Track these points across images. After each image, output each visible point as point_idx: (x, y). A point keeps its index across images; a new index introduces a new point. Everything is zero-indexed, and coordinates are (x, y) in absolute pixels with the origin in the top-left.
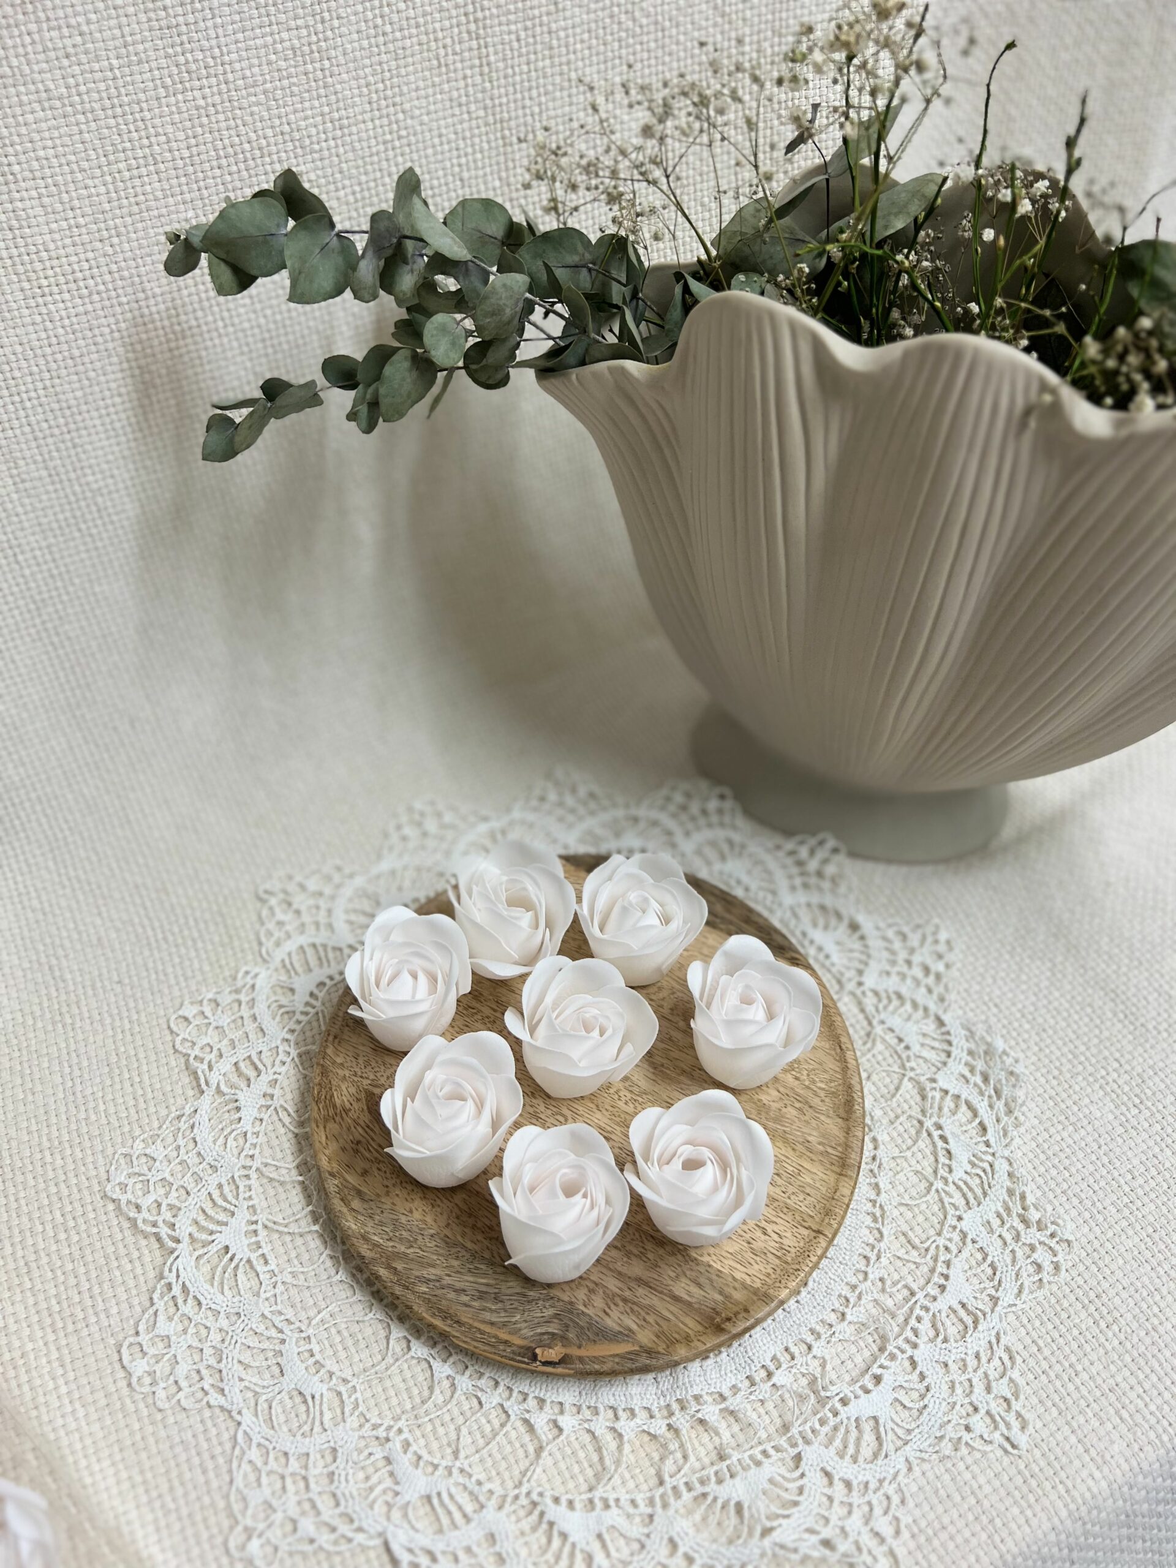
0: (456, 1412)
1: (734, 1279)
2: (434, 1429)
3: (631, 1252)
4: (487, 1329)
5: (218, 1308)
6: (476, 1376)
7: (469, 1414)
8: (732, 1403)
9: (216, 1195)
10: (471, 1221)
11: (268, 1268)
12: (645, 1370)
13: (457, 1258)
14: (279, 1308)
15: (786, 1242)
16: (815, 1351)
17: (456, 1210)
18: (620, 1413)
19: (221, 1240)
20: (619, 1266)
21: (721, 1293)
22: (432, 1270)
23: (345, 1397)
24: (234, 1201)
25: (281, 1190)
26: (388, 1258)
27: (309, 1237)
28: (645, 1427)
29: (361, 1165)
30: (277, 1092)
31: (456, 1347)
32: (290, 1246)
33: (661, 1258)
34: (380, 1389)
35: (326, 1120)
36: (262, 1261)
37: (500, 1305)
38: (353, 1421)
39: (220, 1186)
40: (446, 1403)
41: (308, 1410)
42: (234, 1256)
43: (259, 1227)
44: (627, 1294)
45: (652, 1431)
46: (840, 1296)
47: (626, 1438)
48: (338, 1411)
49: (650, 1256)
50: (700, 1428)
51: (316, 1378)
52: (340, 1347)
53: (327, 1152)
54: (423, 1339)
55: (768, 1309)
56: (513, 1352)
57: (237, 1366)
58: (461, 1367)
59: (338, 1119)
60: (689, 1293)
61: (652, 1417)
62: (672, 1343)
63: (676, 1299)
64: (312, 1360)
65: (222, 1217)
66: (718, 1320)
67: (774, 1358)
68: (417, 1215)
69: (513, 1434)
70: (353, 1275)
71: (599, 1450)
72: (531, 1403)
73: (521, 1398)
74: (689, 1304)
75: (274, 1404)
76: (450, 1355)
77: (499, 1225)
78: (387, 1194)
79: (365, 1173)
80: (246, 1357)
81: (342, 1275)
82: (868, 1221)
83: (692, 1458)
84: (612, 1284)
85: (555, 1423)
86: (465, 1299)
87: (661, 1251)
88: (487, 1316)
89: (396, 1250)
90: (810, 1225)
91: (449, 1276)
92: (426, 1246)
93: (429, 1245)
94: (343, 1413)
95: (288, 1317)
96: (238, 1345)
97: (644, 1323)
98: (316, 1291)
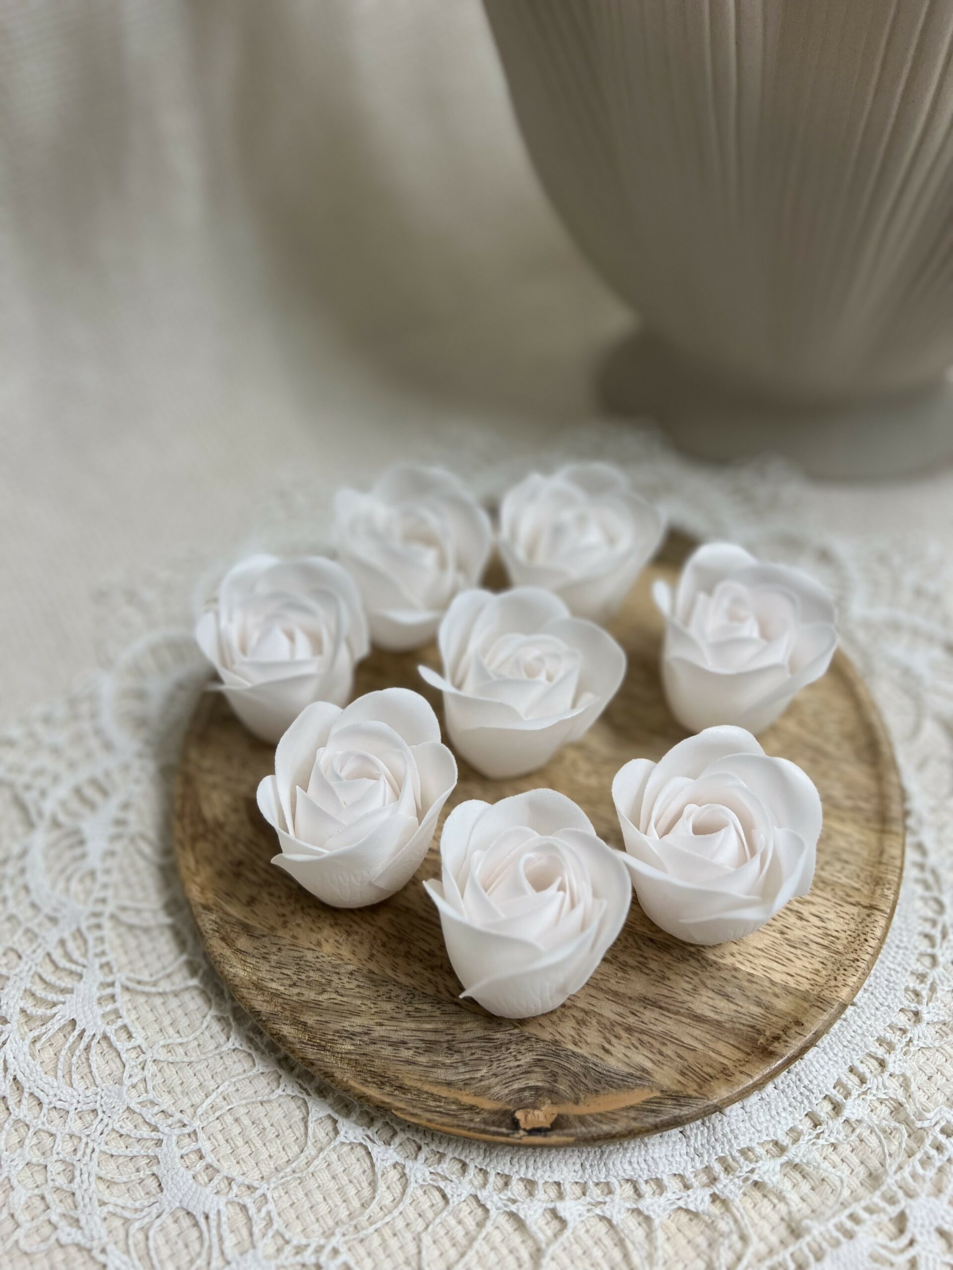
0: (412, 1214)
1: (773, 982)
2: (384, 1244)
3: (626, 964)
4: (444, 1092)
5: (66, 1106)
6: (434, 1159)
7: (430, 1215)
8: (795, 1153)
9: (57, 955)
10: (402, 948)
11: (133, 1043)
13: (389, 999)
14: (151, 1095)
15: (832, 926)
16: (891, 1067)
17: (381, 935)
18: (644, 1188)
19: (64, 1013)
20: (613, 985)
21: (759, 1004)
22: (358, 1021)
23: (252, 1211)
24: (81, 960)
25: (144, 939)
26: (293, 1010)
27: (186, 997)
28: (681, 1203)
29: (245, 891)
30: (132, 816)
31: (400, 1122)
32: (162, 1010)
33: (668, 966)
34: (301, 1194)
35: (194, 839)
36: (124, 1036)
37: (456, 1057)
38: (267, 1246)
39: (62, 943)
40: (397, 1202)
41: (201, 1236)
42: (84, 1031)
43: (118, 990)
44: (631, 1020)
45: (692, 1207)
46: (907, 989)
47: (657, 1222)
48: (245, 1232)
49: (653, 965)
50: (757, 1195)
51: (208, 1190)
52: (240, 1142)
53: (198, 880)
54: (354, 1117)
55: (826, 1017)
56: (485, 1122)
57: (94, 1185)
58: (412, 1148)
59: (210, 836)
60: (715, 1009)
61: (687, 1187)
62: (704, 1080)
63: (699, 1019)
64: (201, 1165)
65: (66, 982)
66: (762, 1040)
67: (838, 1084)
68: (327, 948)
69: (497, 1236)
70: (250, 1040)
71: (621, 1243)
72: (517, 1188)
73: (500, 1182)
74: (718, 1024)
75: (151, 1234)
76: (395, 1133)
79: (251, 901)
80: (110, 1170)
81: (235, 1042)
82: (919, 890)
83: (754, 1239)
84: (608, 1010)
85: (554, 1213)
86: (406, 1054)
87: (667, 958)
88: (441, 1074)
89: (303, 999)
90: (857, 899)
91: (381, 1025)
92: (344, 988)
93: (348, 986)
94: (251, 1235)
95: (164, 1107)
96: (95, 1155)
97: (660, 1058)
98: (201, 1066)
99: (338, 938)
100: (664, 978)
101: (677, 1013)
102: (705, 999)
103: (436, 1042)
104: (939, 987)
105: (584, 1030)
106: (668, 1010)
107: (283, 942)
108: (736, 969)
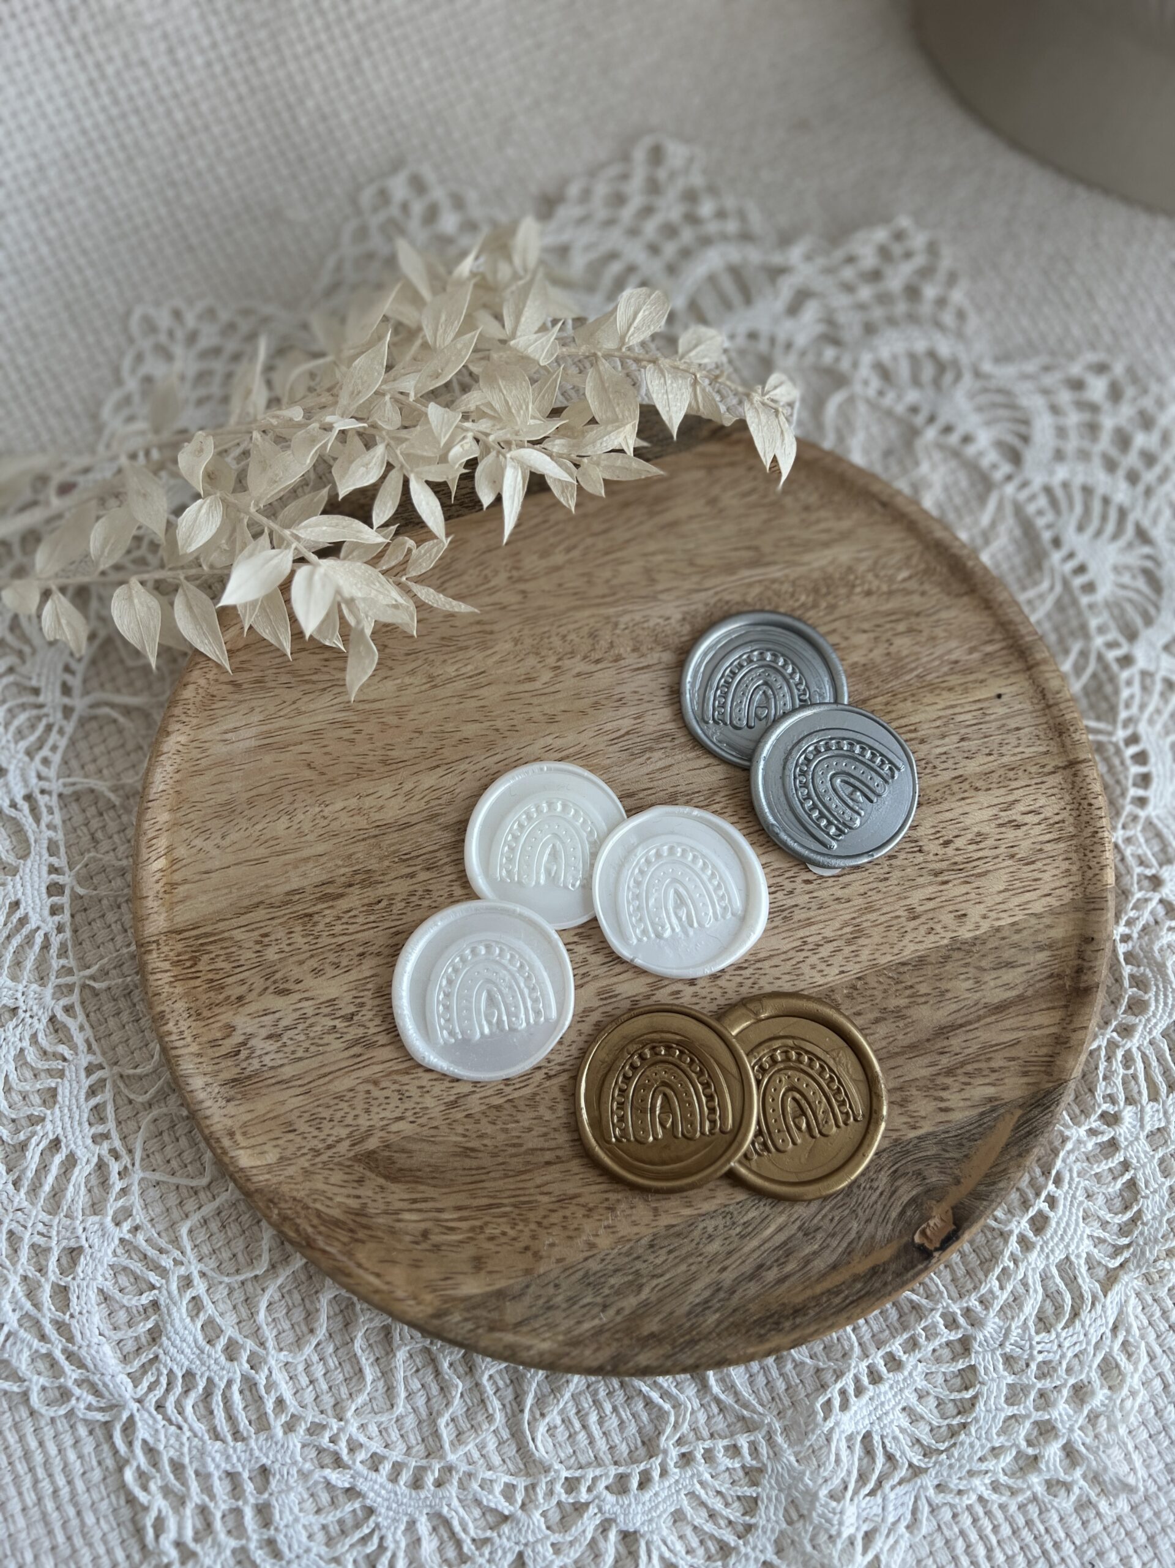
1: (1039, 916)
4: (837, 1279)
13: (710, 1238)
21: (1040, 948)
26: (628, 1332)
29: (459, 1258)
44: (945, 1061)
55: (1107, 915)
60: (1007, 986)
62: (1048, 1065)
63: (1001, 1008)
66: (1068, 983)
74: (1021, 999)
84: (917, 1069)
86: (771, 1275)
88: (820, 1264)
97: (995, 1076)
99: (606, 1223)
100: (943, 993)
101: (979, 1019)
102: (992, 984)
103: (789, 1240)
105: (912, 1107)
106: (970, 1023)
107: (552, 1276)
108: (998, 929)
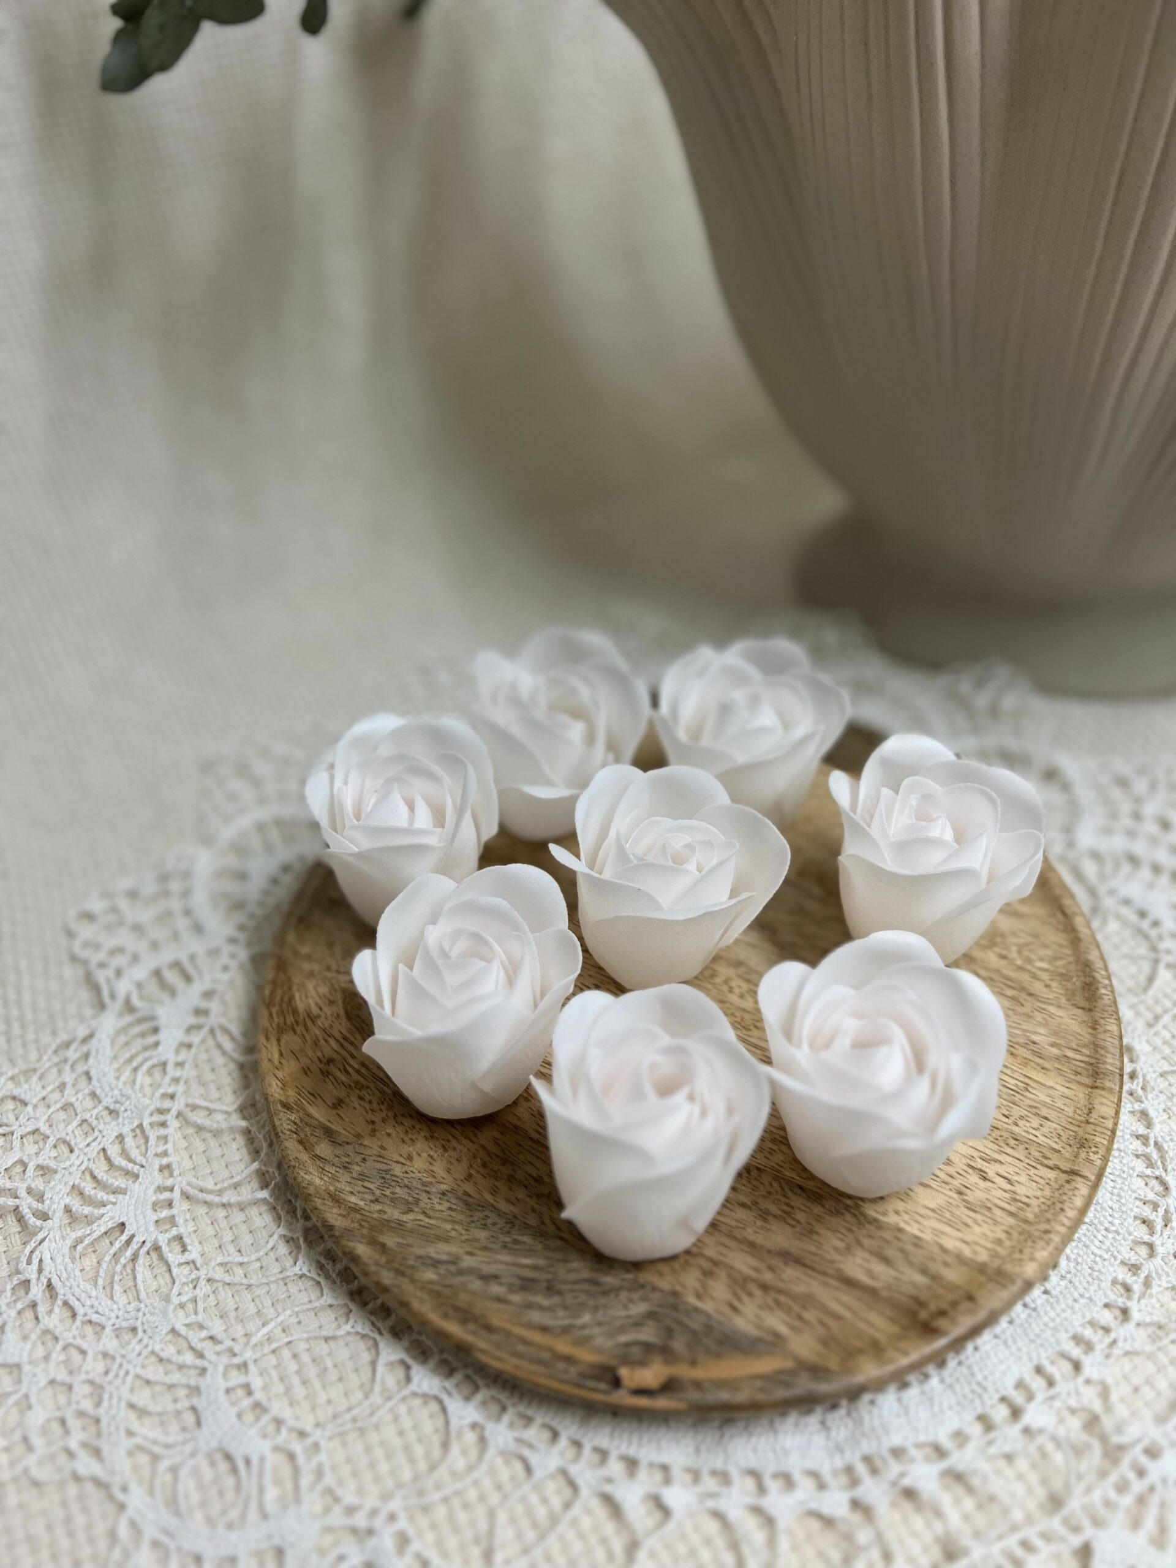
0: (487, 1484)
1: (944, 1250)
2: (451, 1514)
3: (764, 1210)
5: (103, 1320)
6: (520, 1422)
7: (508, 1487)
8: (958, 1461)
9: (113, 1151)
10: (506, 1170)
11: (187, 1257)
12: (806, 1403)
13: (485, 1226)
14: (200, 1318)
15: (1021, 1190)
16: (1088, 1371)
17: (482, 1154)
18: (768, 1481)
19: (112, 1215)
20: (750, 1234)
21: (924, 1271)
22: (444, 1247)
23: (301, 1460)
24: (139, 1159)
25: (213, 1143)
27: (253, 1212)
28: (813, 1506)
29: (332, 1091)
30: (214, 1006)
31: (486, 1372)
32: (224, 1224)
33: (819, 1219)
34: (359, 1447)
35: (281, 1030)
36: (178, 1249)
37: (556, 1299)
38: (313, 1502)
39: (120, 1138)
40: (471, 1468)
41: (238, 1484)
42: (133, 1236)
43: (176, 1194)
44: (768, 1277)
45: (825, 1512)
46: (1114, 1282)
47: (780, 1526)
48: (289, 1486)
49: (800, 1216)
50: (908, 1506)
51: (254, 1431)
52: (296, 1381)
53: (280, 1074)
54: (432, 1363)
56: (582, 1375)
57: (123, 1412)
58: (494, 1408)
59: (299, 1029)
60: (870, 1273)
61: (822, 1487)
63: (851, 1283)
64: (247, 1402)
65: (119, 1182)
67: (1020, 1385)
68: (419, 1163)
69: (586, 1521)
70: (321, 1267)
71: (735, 1546)
72: (615, 1466)
73: (596, 1458)
74: (872, 1292)
75: (183, 1473)
76: (477, 1388)
77: (550, 1174)
78: (373, 1133)
79: (338, 1104)
80: (143, 1398)
81: (302, 1266)
82: (1140, 1166)
83: (901, 1559)
84: (742, 1262)
85: (657, 1499)
86: (497, 1289)
87: (818, 1210)
88: (536, 1317)
89: (385, 1217)
90: (1057, 1163)
91: (471, 1254)
92: (433, 1209)
93: (437, 1207)
94: (297, 1487)
95: (213, 1332)
96: (129, 1379)
98: (261, 1291)
99: (432, 1153)
100: (812, 1232)
101: (824, 1273)
102: (859, 1260)
103: (533, 1280)
104: (1155, 1282)
105: (711, 1282)
106: (813, 1270)
107: (369, 1152)
108: (900, 1230)
